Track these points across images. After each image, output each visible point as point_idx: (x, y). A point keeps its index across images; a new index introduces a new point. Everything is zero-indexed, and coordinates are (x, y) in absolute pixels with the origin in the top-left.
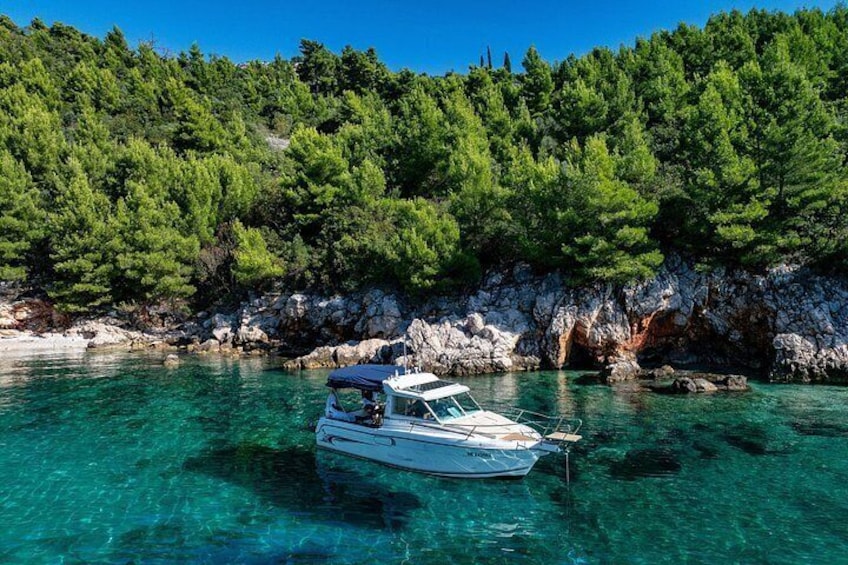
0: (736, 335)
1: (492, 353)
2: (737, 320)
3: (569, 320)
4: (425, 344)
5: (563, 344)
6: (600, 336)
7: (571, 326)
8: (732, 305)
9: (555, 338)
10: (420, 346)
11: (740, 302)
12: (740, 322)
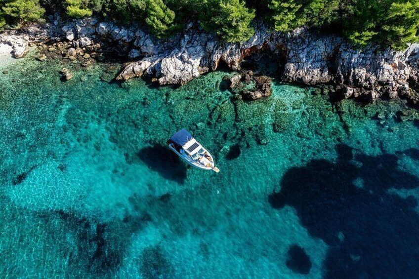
0: (277, 52)
1: (192, 71)
2: (278, 47)
3: (219, 56)
4: (168, 72)
5: (216, 63)
6: (229, 60)
7: (219, 57)
8: (278, 41)
9: (214, 62)
10: (167, 73)
11: (280, 41)
12: (279, 48)
